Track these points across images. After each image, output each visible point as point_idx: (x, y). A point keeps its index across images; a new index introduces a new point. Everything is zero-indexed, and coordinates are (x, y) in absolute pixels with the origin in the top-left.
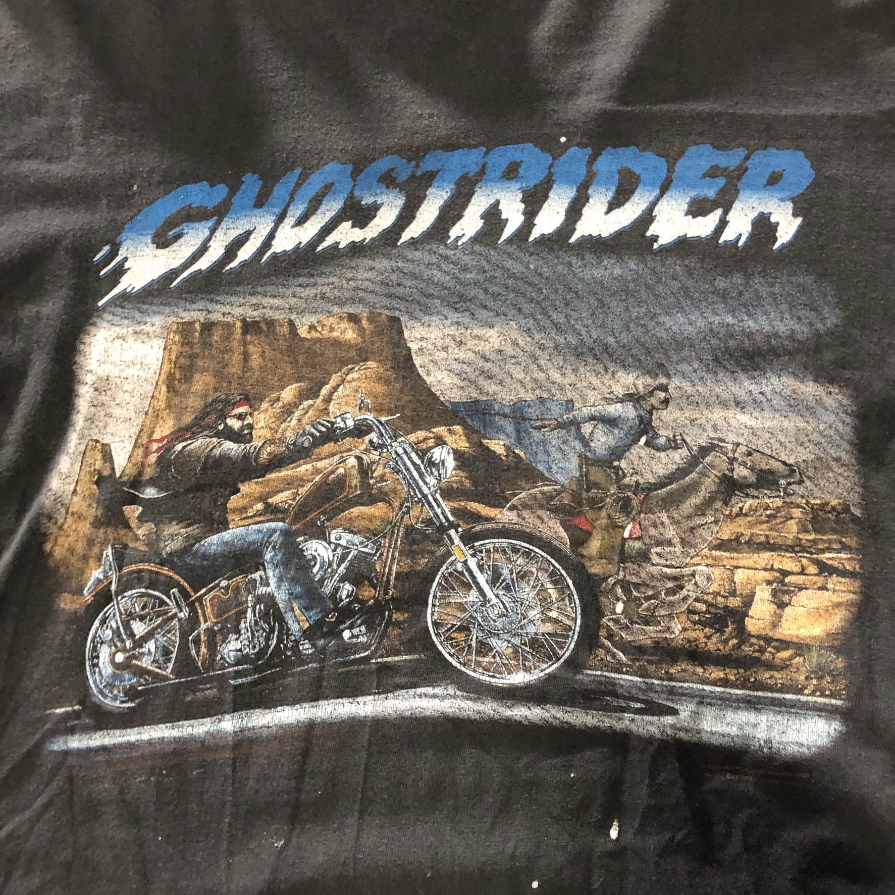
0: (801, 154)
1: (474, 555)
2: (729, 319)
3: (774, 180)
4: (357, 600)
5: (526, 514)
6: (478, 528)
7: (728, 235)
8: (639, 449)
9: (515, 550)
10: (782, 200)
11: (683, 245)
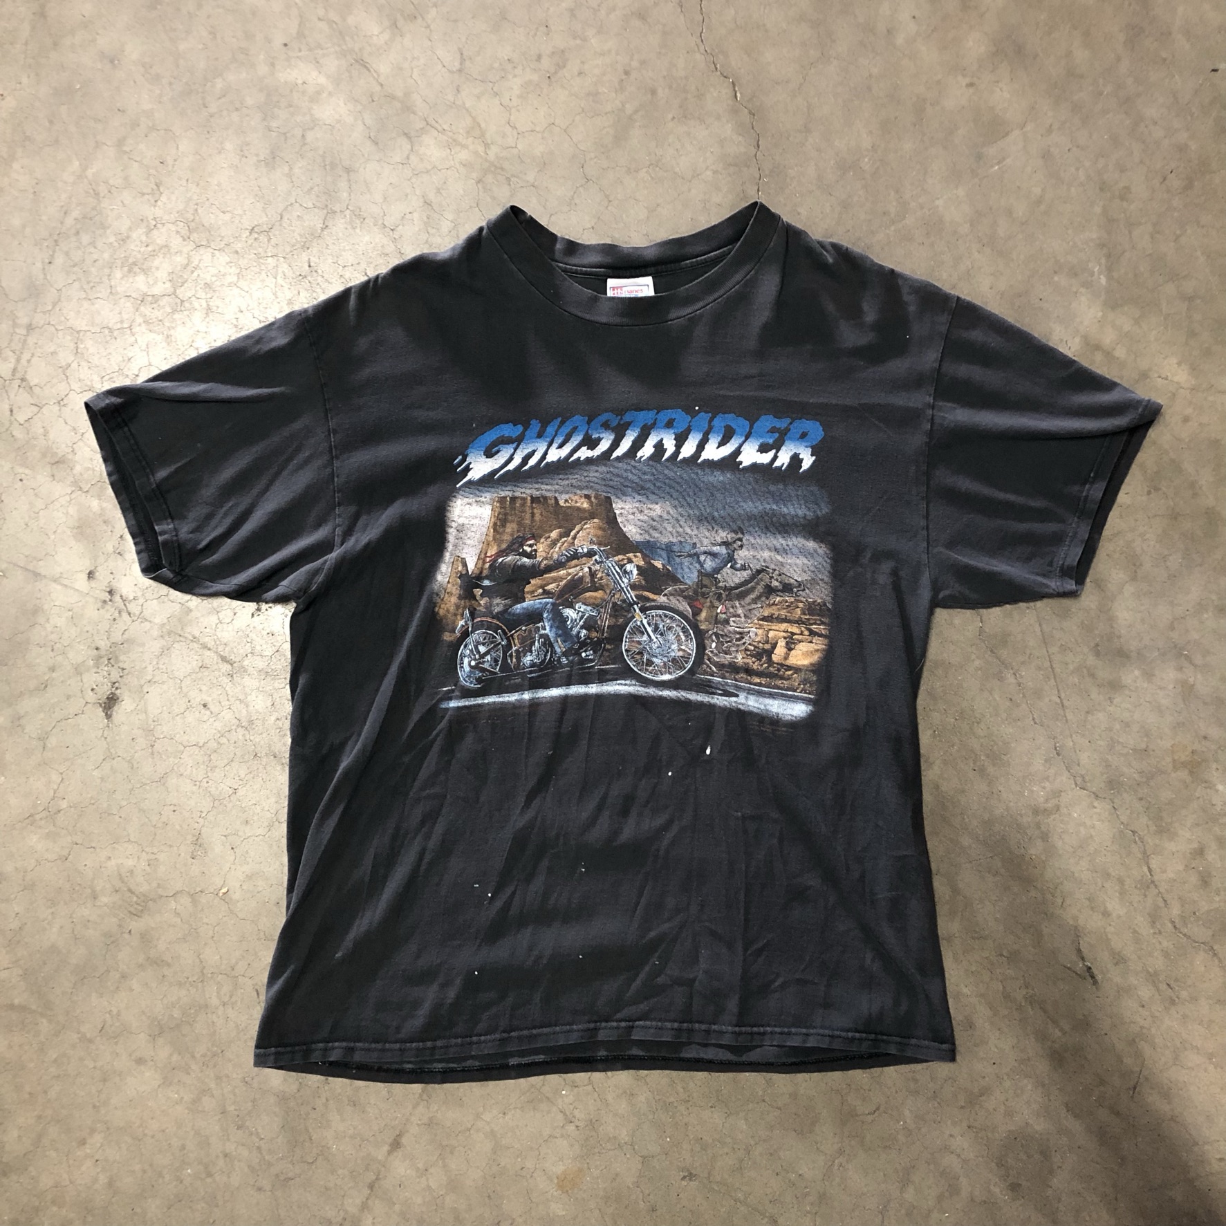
0: (818, 423)
1: (646, 618)
2: (774, 507)
3: (803, 436)
4: (588, 638)
5: (671, 598)
6: (648, 605)
7: (777, 464)
8: (727, 569)
9: (666, 616)
10: (806, 447)
11: (755, 467)
